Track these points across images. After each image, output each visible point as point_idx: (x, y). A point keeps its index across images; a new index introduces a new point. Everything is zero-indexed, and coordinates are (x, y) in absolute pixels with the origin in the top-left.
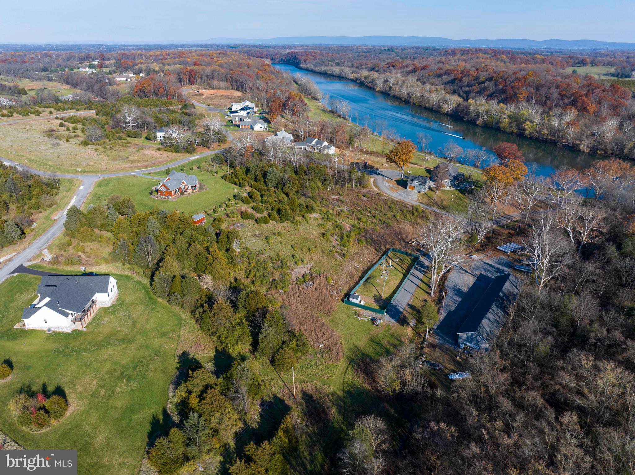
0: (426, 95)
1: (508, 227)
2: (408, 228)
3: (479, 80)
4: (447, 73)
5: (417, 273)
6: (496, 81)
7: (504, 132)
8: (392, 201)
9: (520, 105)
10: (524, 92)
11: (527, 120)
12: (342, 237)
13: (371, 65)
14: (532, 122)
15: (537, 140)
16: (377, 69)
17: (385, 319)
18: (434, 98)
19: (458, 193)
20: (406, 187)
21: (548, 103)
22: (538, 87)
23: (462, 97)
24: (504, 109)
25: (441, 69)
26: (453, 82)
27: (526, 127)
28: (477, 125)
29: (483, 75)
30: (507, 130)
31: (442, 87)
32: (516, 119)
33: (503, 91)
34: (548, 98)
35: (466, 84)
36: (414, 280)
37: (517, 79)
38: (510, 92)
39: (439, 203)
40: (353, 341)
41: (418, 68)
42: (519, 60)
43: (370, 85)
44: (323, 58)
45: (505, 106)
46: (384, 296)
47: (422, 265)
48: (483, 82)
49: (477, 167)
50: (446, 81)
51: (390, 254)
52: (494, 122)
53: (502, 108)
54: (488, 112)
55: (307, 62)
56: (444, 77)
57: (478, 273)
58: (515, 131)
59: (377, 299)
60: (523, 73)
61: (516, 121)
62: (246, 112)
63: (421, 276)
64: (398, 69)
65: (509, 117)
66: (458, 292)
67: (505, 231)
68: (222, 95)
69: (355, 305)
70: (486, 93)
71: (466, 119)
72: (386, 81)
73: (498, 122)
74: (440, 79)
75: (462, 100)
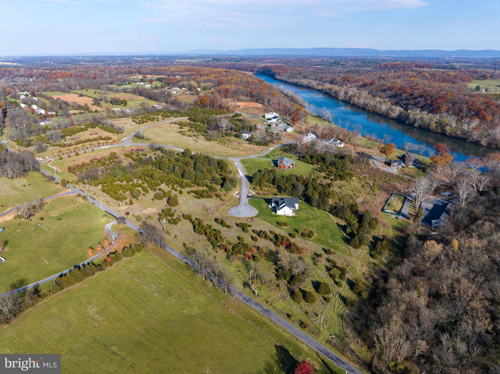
0: (378, 105)
1: (444, 186)
2: (398, 185)
3: (413, 96)
4: (390, 89)
5: (408, 203)
6: (425, 98)
7: (433, 132)
8: (386, 173)
9: (443, 115)
10: (444, 107)
11: (447, 125)
12: (371, 188)
13: (331, 79)
14: (451, 126)
15: (454, 137)
16: (335, 82)
17: (400, 217)
18: (384, 108)
19: (416, 169)
20: (390, 166)
21: (461, 114)
22: (454, 103)
23: (402, 107)
24: (432, 117)
25: (384, 85)
26: (395, 96)
27: (447, 129)
28: (415, 127)
29: (416, 93)
30: (435, 131)
31: (388, 99)
32: (440, 124)
33: (431, 105)
34: (461, 111)
35: (404, 98)
36: (407, 205)
37: (440, 97)
38: (436, 106)
39: (408, 174)
40: (392, 223)
41: (367, 84)
42: (438, 77)
43: (334, 95)
44: (292, 71)
45: (432, 115)
46: (398, 210)
47: (409, 200)
48: (416, 98)
49: (420, 154)
50: (390, 95)
51: (393, 195)
52: (426, 126)
53: (431, 117)
54: (421, 119)
55: (281, 75)
56: (388, 92)
57: (434, 203)
58: (440, 131)
59: (395, 211)
60: (444, 92)
61: (440, 125)
62: (276, 119)
63: (410, 204)
64: (352, 83)
65: (436, 122)
66: (427, 209)
67: (443, 187)
68: (252, 107)
69: (387, 212)
70: (419, 106)
71: (407, 122)
72: (346, 93)
73: (429, 125)
74: (385, 93)
75: (403, 109)
